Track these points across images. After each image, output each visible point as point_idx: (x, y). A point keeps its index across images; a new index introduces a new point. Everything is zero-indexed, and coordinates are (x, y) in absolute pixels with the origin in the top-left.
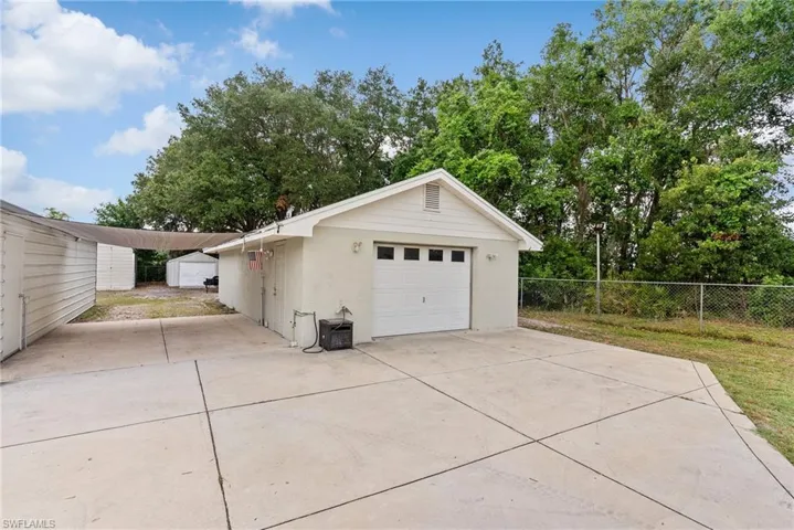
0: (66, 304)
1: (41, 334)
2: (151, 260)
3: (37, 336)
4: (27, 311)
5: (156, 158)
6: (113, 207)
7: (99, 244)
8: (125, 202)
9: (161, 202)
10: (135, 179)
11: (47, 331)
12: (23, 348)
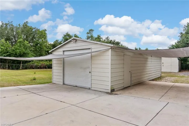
0: (148, 75)
1: (138, 83)
2: (186, 62)
3: (136, 83)
4: (132, 76)
5: (186, 26)
6: (174, 46)
7: (162, 58)
8: (177, 43)
9: (187, 41)
10: (180, 35)
11: (140, 82)
12: (131, 86)
